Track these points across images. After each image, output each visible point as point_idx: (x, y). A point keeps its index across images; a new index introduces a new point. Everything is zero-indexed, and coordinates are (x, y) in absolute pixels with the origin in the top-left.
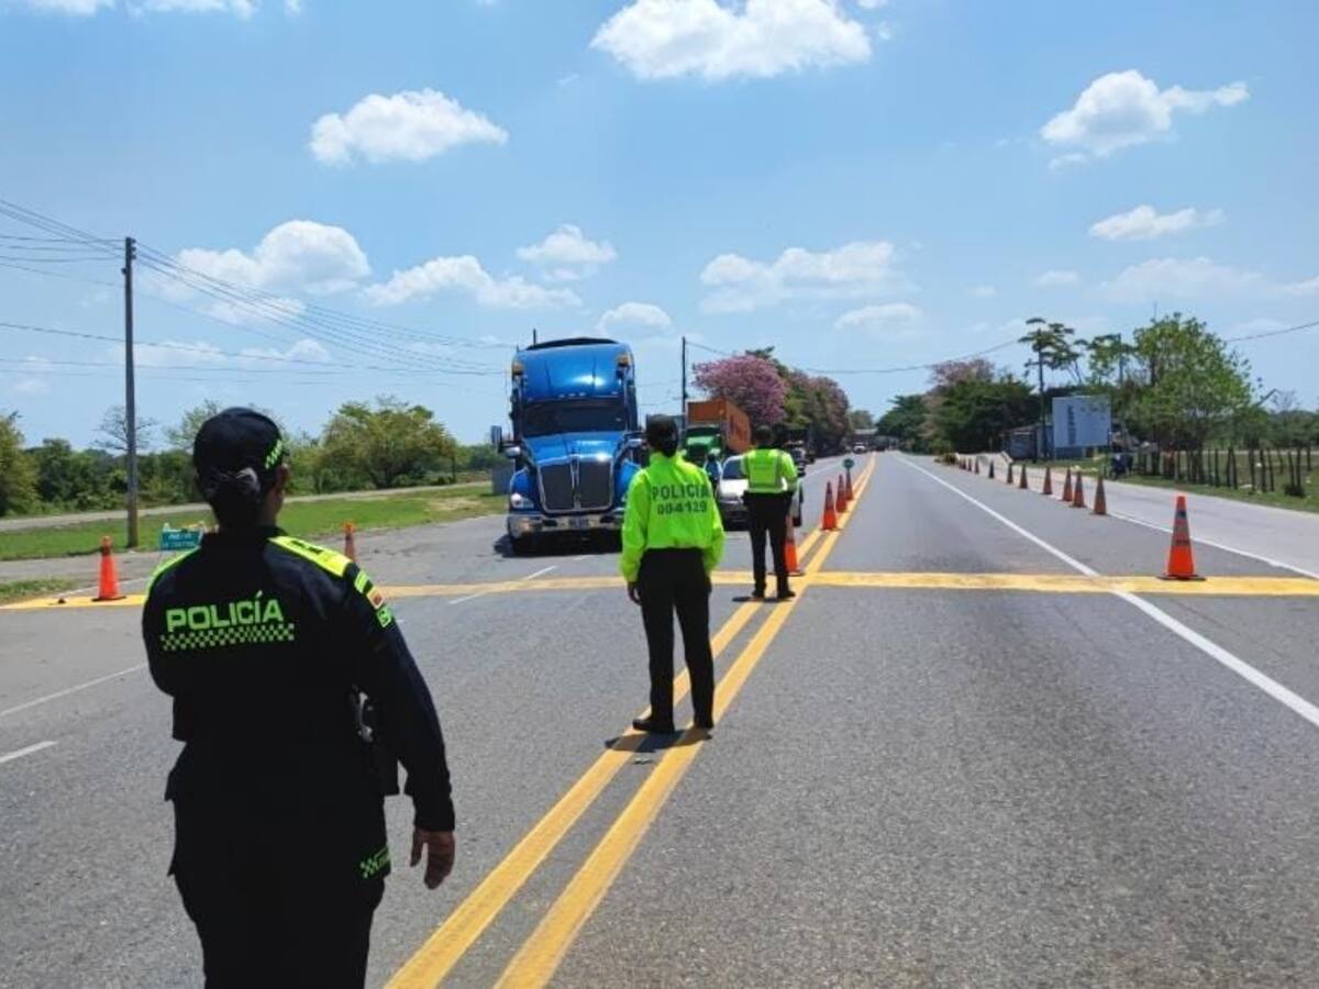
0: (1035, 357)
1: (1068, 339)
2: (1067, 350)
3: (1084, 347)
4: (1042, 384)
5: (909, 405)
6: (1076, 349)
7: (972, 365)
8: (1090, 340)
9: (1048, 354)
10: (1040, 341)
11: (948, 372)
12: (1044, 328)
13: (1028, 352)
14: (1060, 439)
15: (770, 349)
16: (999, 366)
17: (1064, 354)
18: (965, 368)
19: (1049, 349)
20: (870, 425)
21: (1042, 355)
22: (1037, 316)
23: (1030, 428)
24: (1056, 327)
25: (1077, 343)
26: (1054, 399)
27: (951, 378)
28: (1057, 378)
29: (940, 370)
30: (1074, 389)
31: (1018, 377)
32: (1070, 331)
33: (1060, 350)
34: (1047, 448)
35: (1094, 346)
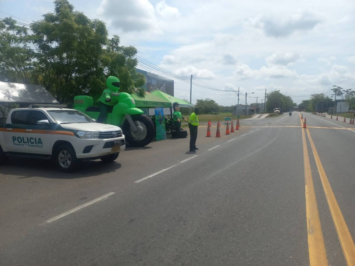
0: (334, 93)
1: (341, 90)
2: (341, 92)
3: (344, 91)
4: (335, 99)
5: (305, 103)
6: (343, 92)
7: (320, 95)
8: (346, 90)
9: (337, 93)
10: (335, 90)
11: (315, 96)
12: (336, 88)
13: (332, 92)
14: (338, 110)
15: (279, 91)
16: (326, 95)
17: (340, 93)
18: (318, 95)
19: (337, 92)
20: (297, 106)
21: (336, 93)
22: (335, 85)
23: (332, 108)
24: (339, 87)
25: (343, 91)
26: (338, 103)
27: (315, 97)
28: (339, 98)
29: (313, 95)
30: (342, 100)
31: (330, 97)
32: (342, 88)
33: (339, 92)
34: (335, 112)
35: (347, 91)
